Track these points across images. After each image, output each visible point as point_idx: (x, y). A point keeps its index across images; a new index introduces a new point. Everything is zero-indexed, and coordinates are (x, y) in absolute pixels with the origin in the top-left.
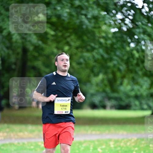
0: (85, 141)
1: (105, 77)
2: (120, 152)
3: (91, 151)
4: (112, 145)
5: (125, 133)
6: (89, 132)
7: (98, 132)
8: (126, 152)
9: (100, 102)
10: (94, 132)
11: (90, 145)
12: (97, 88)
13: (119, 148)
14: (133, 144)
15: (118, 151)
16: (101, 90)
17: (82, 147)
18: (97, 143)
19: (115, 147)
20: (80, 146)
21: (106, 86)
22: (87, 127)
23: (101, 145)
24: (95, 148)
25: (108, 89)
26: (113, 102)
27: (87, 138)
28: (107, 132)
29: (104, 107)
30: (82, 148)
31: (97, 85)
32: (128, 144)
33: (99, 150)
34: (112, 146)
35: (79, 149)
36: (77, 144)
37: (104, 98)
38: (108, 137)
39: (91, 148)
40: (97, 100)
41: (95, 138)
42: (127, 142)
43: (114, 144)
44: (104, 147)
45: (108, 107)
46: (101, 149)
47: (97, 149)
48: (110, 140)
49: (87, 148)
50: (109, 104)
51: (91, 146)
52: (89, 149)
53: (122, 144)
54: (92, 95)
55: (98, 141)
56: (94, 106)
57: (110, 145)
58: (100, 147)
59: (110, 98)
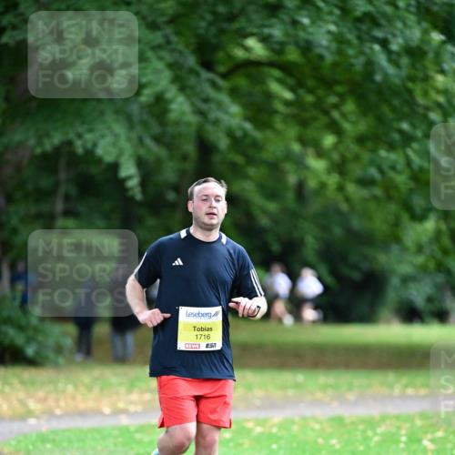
0: (384, 419)
1: (443, 226)
3: (402, 445)
6: (397, 390)
7: (423, 392)
9: (430, 300)
10: (410, 391)
11: (399, 428)
12: (420, 260)
16: (432, 265)
17: (375, 434)
18: (419, 423)
20: (370, 433)
21: (445, 252)
22: (391, 376)
23: (434, 427)
24: (414, 439)
27: (391, 409)
29: (441, 316)
30: (376, 439)
31: (420, 249)
35: (366, 439)
36: (361, 427)
37: (439, 288)
39: (404, 439)
40: (418, 294)
41: (413, 408)
44: (440, 434)
46: (432, 441)
47: (419, 441)
49: (390, 439)
51: (403, 432)
52: (398, 442)
54: (406, 280)
55: (423, 416)
56: (411, 314)
58: (429, 436)
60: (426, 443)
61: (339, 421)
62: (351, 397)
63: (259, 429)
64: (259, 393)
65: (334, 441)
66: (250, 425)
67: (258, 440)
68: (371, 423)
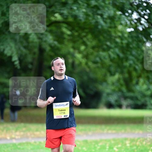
0: (101, 141)
1: (121, 77)
2: (136, 151)
3: (107, 150)
4: (128, 144)
5: (141, 132)
6: (105, 131)
7: (114, 132)
8: (142, 151)
9: (116, 101)
10: (110, 132)
11: (106, 144)
12: (113, 88)
13: (135, 147)
14: (149, 144)
15: (134, 150)
16: (117, 89)
17: (98, 146)
18: (113, 142)
19: (131, 146)
20: (96, 146)
21: (122, 85)
22: (103, 127)
23: (117, 144)
24: (111, 147)
25: (124, 89)
26: (129, 102)
27: (103, 137)
28: (123, 131)
29: (120, 106)
30: (99, 147)
31: (113, 84)
32: (144, 143)
34: (128, 145)
35: (95, 147)
36: (94, 143)
37: (119, 97)
38: (124, 136)
39: (108, 147)
40: (113, 99)
41: (111, 137)
42: (143, 141)
43: (130, 144)
44: (120, 146)
45: (124, 106)
46: (117, 148)
47: (113, 148)
48: (126, 139)
49: (103, 147)
50: (124, 103)
51: (107, 145)
52: (106, 148)
53: (138, 143)
54: (108, 94)
55: (114, 140)
56: (110, 106)
57: (126, 144)
58: (116, 146)
59: (126, 98)
60: (115, 149)
61: (86, 142)
62: (90, 133)
65: (84, 148)
68: (97, 142)
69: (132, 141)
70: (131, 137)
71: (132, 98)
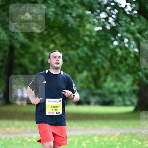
2: (104, 146)
3: (76, 145)
4: (96, 139)
5: (108, 128)
6: (74, 127)
7: (82, 128)
8: (109, 146)
9: (85, 98)
10: (78, 128)
12: (81, 85)
13: (103, 143)
14: (116, 139)
15: (101, 146)
16: (85, 87)
18: (81, 138)
19: (99, 142)
21: (90, 82)
22: (72, 123)
23: (86, 139)
24: (80, 143)
25: (92, 86)
26: (97, 99)
27: (72, 133)
28: (91, 127)
29: (88, 103)
32: (112, 139)
33: (84, 144)
34: (96, 141)
37: (88, 94)
38: (92, 132)
39: (76, 143)
41: (79, 133)
42: (111, 137)
43: (98, 139)
44: (88, 141)
45: (92, 103)
46: (86, 144)
47: (81, 144)
48: (94, 135)
50: (93, 100)
51: (76, 141)
52: (74, 144)
53: (106, 139)
55: (83, 136)
57: (94, 140)
58: (85, 142)
59: (94, 95)
63: (29, 140)
64: (29, 128)
66: (26, 139)
67: (29, 144)
69: (100, 136)
70: (100, 133)
71: (100, 95)
